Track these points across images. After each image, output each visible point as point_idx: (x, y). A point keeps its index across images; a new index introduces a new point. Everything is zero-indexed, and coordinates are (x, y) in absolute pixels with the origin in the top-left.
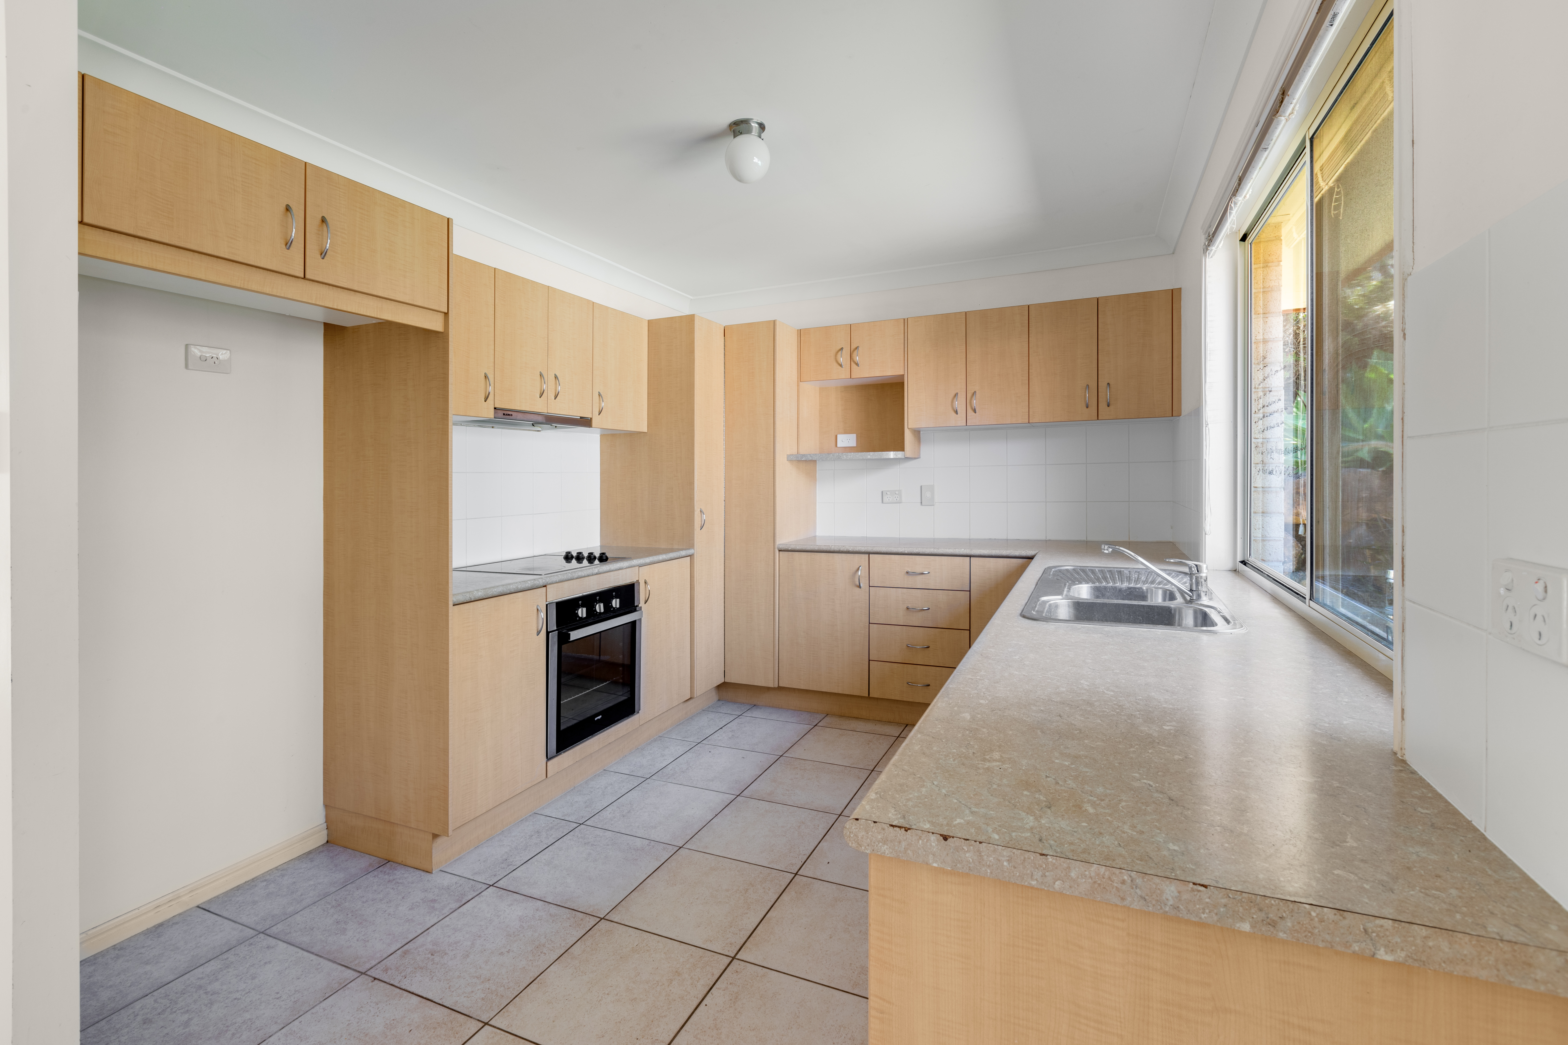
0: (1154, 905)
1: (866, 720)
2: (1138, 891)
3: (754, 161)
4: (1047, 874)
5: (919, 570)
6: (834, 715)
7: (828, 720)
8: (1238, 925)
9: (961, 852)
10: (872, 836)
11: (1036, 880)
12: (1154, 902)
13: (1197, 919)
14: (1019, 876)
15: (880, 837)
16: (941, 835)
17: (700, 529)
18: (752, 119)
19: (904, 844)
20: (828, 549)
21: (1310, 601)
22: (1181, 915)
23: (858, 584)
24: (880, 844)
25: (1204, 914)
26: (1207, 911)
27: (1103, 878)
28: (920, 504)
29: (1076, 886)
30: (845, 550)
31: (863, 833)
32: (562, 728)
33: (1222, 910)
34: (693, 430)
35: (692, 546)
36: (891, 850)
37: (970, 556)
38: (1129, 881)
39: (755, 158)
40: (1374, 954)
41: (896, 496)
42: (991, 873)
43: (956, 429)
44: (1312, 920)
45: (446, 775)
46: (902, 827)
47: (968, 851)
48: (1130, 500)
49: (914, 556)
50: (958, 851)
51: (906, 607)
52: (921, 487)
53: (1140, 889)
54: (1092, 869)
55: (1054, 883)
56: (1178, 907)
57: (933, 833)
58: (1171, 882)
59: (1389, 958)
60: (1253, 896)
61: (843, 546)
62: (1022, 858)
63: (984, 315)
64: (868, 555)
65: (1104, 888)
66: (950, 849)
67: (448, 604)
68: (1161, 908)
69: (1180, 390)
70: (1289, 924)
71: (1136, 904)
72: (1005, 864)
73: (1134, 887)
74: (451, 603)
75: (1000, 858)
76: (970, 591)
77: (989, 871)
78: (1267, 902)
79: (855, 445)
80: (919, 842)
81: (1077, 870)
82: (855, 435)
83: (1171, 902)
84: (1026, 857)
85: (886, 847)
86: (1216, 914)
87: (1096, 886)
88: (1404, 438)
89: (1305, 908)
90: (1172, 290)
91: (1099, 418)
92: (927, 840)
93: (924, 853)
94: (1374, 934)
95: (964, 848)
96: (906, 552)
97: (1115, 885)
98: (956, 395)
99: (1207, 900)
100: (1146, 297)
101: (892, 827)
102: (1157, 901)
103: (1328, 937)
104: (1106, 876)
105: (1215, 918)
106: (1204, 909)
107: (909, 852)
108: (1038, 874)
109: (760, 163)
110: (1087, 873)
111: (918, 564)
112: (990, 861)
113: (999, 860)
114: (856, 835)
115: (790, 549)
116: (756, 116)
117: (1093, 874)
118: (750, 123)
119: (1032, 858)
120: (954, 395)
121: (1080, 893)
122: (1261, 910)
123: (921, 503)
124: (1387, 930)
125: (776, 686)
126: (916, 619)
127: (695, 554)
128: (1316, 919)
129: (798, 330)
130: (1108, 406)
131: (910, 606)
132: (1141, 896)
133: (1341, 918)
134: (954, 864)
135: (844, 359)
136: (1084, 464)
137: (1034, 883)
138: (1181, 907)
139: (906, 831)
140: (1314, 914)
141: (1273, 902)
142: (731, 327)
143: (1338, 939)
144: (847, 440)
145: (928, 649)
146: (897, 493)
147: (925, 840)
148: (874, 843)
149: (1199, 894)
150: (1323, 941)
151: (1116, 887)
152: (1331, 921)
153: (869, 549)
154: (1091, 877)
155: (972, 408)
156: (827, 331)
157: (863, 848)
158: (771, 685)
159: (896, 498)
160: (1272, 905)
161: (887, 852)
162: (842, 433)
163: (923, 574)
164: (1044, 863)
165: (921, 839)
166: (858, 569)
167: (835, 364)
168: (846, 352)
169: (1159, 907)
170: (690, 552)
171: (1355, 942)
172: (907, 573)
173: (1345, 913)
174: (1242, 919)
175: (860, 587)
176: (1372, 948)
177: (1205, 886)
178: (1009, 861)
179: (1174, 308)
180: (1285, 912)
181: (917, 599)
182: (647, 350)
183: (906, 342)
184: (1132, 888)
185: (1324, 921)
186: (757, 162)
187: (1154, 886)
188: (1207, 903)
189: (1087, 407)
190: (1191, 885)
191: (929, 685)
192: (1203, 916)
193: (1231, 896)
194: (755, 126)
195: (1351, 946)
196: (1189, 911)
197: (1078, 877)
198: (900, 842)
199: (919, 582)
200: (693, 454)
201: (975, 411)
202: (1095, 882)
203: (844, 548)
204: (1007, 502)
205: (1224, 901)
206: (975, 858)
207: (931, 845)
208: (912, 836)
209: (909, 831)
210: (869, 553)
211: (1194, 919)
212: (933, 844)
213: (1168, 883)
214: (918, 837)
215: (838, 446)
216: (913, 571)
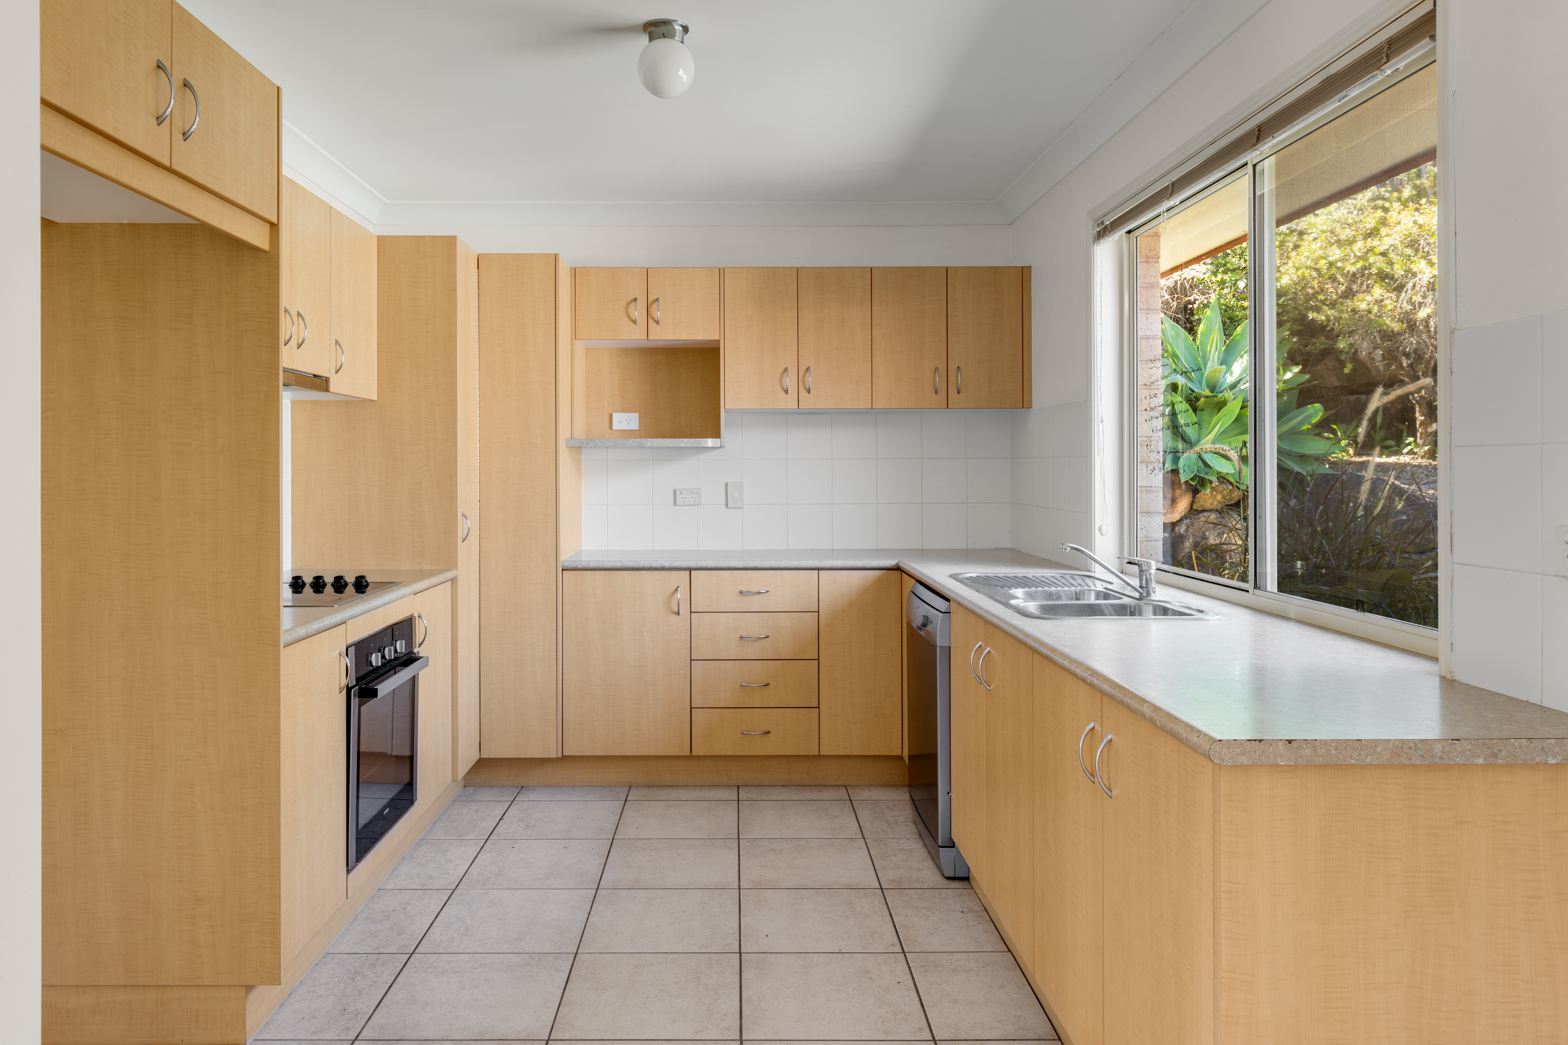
0: (1428, 759)
1: (685, 786)
2: (1419, 752)
3: (679, 73)
4: (1362, 753)
5: (755, 589)
6: (639, 786)
7: (634, 794)
8: (1476, 761)
9: (1301, 750)
10: (1232, 751)
11: (1354, 759)
12: (1429, 757)
13: (1454, 763)
14: (1343, 758)
15: (1239, 751)
16: (1287, 740)
17: (462, 541)
18: (676, 21)
19: (1258, 753)
20: (635, 565)
21: (1255, 590)
22: (1444, 762)
23: (677, 611)
24: (1240, 756)
25: (1457, 758)
26: (1459, 756)
27: (1398, 748)
28: (724, 506)
29: (1380, 757)
30: (659, 566)
31: (1226, 750)
32: (360, 826)
33: (1468, 753)
34: (454, 401)
35: (453, 565)
36: (1248, 759)
37: (819, 569)
38: (1414, 746)
39: (680, 69)
40: (1547, 761)
41: (694, 496)
42: (1323, 761)
43: (786, 413)
44: (1515, 748)
45: (276, 896)
46: (1257, 740)
47: (1307, 748)
48: (968, 502)
49: (749, 571)
50: (1299, 750)
51: (739, 636)
52: (726, 484)
53: (1421, 750)
54: (1391, 743)
55: (1366, 759)
56: (1443, 757)
57: (1280, 740)
58: (1439, 741)
59: (1553, 762)
60: (1485, 740)
61: (657, 561)
62: (1345, 745)
63: (820, 273)
64: (688, 572)
65: (1398, 755)
66: (1293, 749)
67: (279, 646)
68: (1433, 760)
69: (1030, 379)
70: (1504, 754)
71: (1418, 761)
72: (1333, 752)
73: (1417, 749)
74: (282, 645)
75: (1330, 748)
76: (818, 612)
77: (1322, 760)
78: (1492, 742)
79: (637, 428)
80: (1270, 749)
81: (1381, 745)
82: (638, 414)
83: (1438, 755)
84: (1347, 744)
85: (1244, 757)
86: (1465, 757)
87: (1393, 754)
88: (1452, 447)
89: (1512, 741)
90: (1022, 267)
91: (949, 407)
92: (1276, 746)
93: (1274, 756)
94: (1546, 749)
95: (1304, 746)
96: (741, 566)
97: (1405, 751)
98: (786, 370)
99: (1460, 749)
100: (996, 272)
101: (1249, 741)
102: (1431, 756)
103: (1524, 757)
104: (1399, 747)
105: (1464, 759)
106: (1457, 755)
107: (1262, 757)
108: (1355, 755)
109: (685, 77)
110: (1387, 747)
111: (755, 581)
112: (1323, 752)
113: (1329, 750)
114: (1220, 753)
115: (580, 566)
116: (680, 18)
117: (1391, 747)
118: (672, 25)
119: (1352, 744)
120: (783, 370)
121: (1383, 761)
122: (1489, 748)
123: (727, 505)
124: (1553, 745)
125: (560, 755)
126: (752, 651)
127: (458, 576)
128: (1518, 747)
129: (571, 268)
130: (959, 393)
131: (744, 634)
132: (1421, 755)
133: (1530, 743)
134: (1297, 760)
135: (638, 312)
136: (919, 458)
137: (1353, 761)
138: (1445, 757)
139: (1260, 742)
140: (1516, 744)
141: (1495, 742)
142: (489, 256)
143: (1529, 757)
144: (627, 421)
145: (767, 687)
146: (695, 492)
147: (1275, 746)
148: (1235, 756)
149: (1455, 746)
150: (1521, 760)
151: (1406, 752)
152: (1525, 747)
153: (692, 564)
154: (1390, 749)
155: (805, 388)
156: (614, 273)
157: (1225, 762)
158: (553, 755)
159: (694, 498)
160: (1495, 743)
161: (1245, 761)
162: (618, 412)
163: (760, 593)
164: (1360, 746)
165: (1271, 746)
166: (676, 590)
167: (626, 319)
168: (642, 303)
169: (1432, 760)
170: (449, 575)
171: (1537, 756)
172: (741, 592)
173: (1532, 740)
174: (1479, 757)
175: (678, 613)
176: (1545, 758)
177: (1458, 740)
178: (1335, 749)
179: (1024, 288)
180: (1501, 746)
181: (754, 626)
182: (377, 280)
183: (722, 298)
184: (1416, 751)
185: (1521, 748)
186: (682, 75)
187: (1429, 746)
188: (1459, 750)
189: (936, 393)
190: (1450, 741)
191: (769, 732)
192: (1457, 759)
193: (1473, 743)
194: (678, 28)
195: (1535, 759)
196: (1449, 758)
197: (1382, 751)
198: (1255, 752)
199: (756, 603)
200: (455, 434)
201: (809, 391)
202: (1392, 752)
203: (657, 563)
204: (832, 504)
205: (1469, 747)
206: (1312, 752)
207: (1279, 749)
208: (1264, 745)
209: (1262, 742)
210: (690, 570)
211: (1452, 763)
212: (1280, 748)
213: (1437, 742)
214: (1269, 745)
215: (613, 429)
216: (747, 590)
